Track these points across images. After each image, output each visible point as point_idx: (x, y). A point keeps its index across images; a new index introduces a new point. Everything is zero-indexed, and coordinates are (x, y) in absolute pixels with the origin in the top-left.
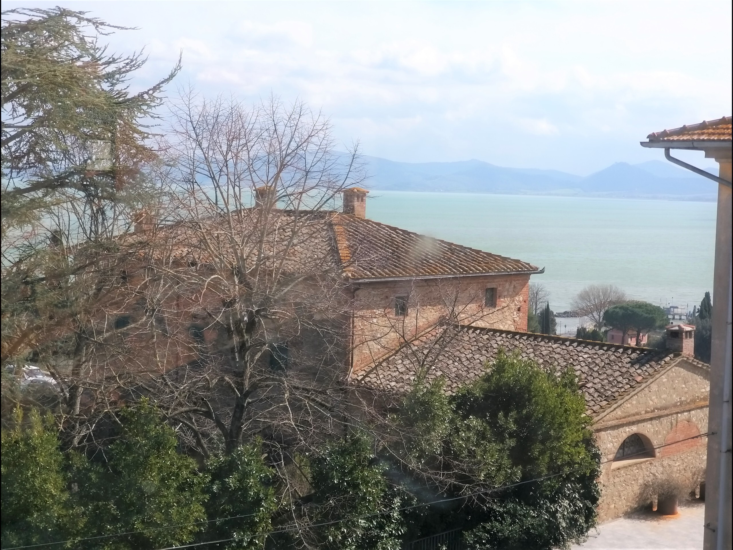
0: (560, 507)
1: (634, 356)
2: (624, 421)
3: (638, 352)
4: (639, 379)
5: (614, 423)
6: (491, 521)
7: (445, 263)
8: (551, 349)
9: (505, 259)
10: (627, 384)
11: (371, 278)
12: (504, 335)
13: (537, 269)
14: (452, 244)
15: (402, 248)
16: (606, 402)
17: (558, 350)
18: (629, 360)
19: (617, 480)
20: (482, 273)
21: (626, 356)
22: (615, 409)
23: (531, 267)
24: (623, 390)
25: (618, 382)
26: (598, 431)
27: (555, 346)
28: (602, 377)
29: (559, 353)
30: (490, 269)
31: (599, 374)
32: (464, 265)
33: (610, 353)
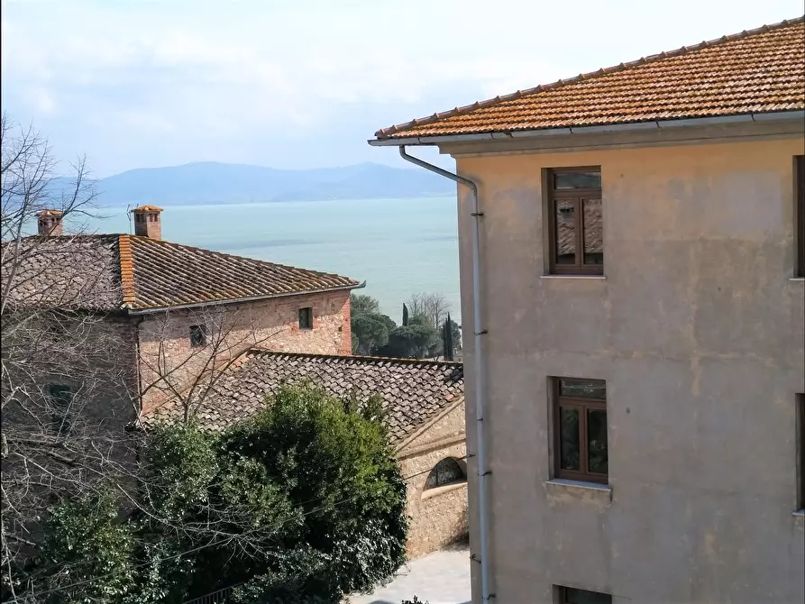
0: (361, 547)
1: (448, 372)
2: (434, 445)
3: (453, 368)
4: (449, 397)
5: (423, 447)
6: (267, 572)
7: (249, 284)
8: (362, 372)
9: (321, 274)
10: (437, 404)
11: (157, 307)
12: (314, 360)
13: (357, 283)
14: (261, 262)
15: (200, 271)
16: (412, 426)
17: (370, 372)
18: (443, 376)
19: (429, 510)
20: (291, 292)
21: (440, 373)
22: (422, 433)
23: (350, 282)
24: (431, 411)
25: (428, 403)
26: (403, 458)
27: (366, 368)
28: (411, 399)
29: (370, 376)
30: (301, 287)
31: (410, 396)
32: (271, 285)
33: (424, 371)
